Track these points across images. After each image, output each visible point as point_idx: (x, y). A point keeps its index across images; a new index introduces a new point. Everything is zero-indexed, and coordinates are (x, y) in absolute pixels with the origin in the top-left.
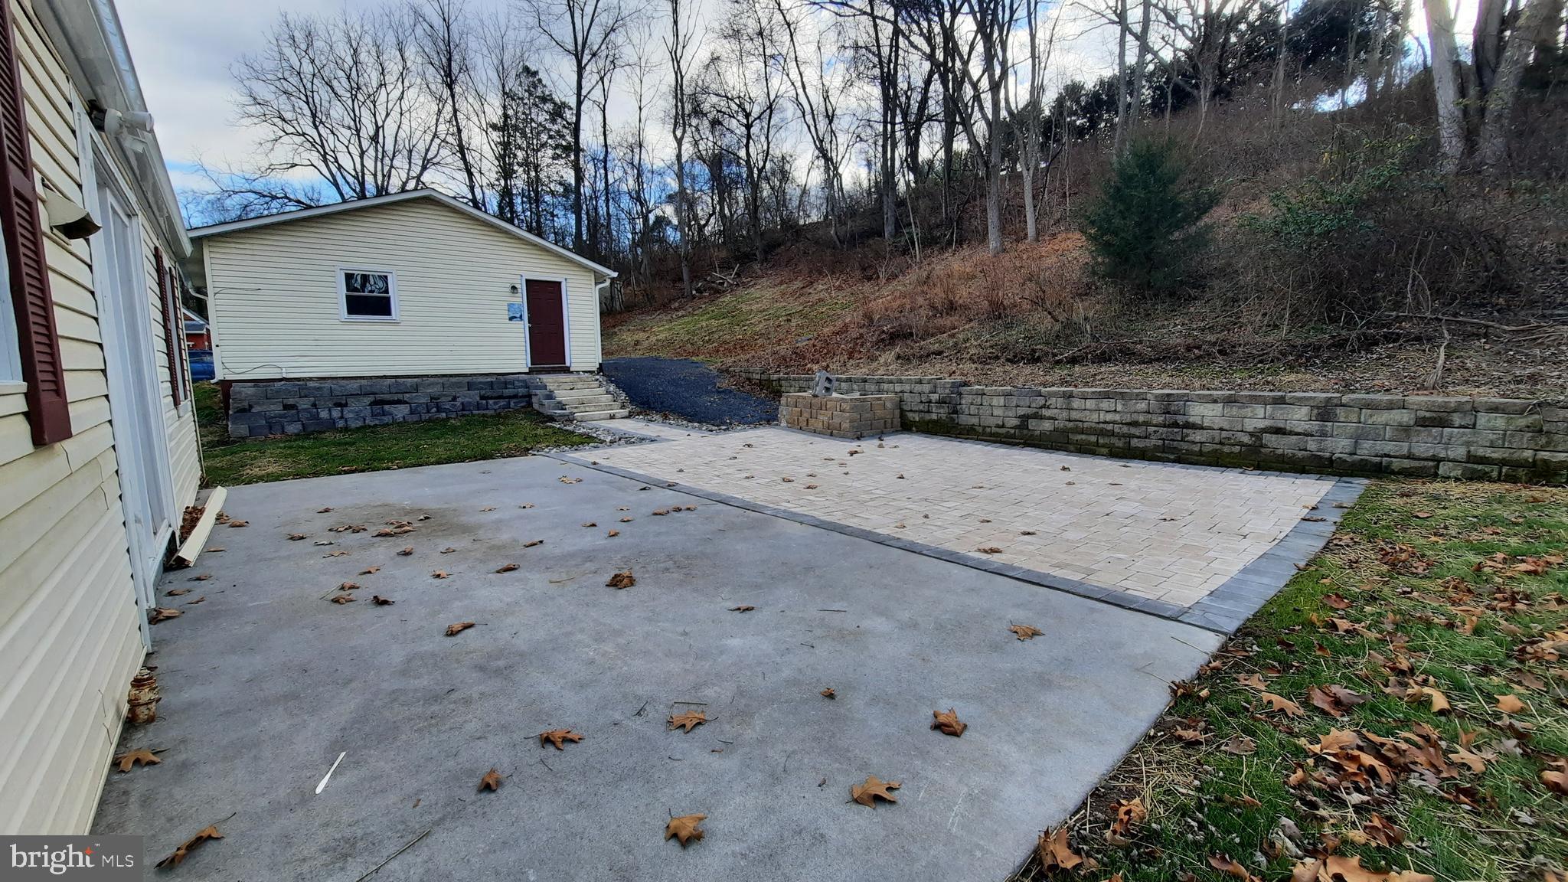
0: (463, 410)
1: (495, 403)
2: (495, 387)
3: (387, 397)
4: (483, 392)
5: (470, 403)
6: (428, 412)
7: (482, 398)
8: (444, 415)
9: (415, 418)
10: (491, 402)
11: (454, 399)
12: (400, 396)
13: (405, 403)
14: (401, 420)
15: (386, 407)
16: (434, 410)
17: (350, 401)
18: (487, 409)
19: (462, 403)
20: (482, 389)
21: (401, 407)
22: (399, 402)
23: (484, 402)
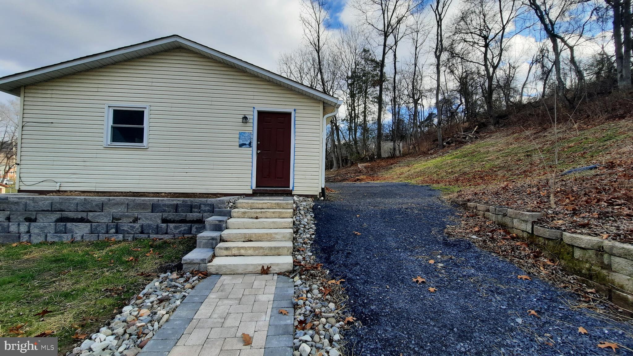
0: (142, 232)
1: (176, 228)
2: (180, 209)
3: (71, 215)
4: (165, 215)
5: (149, 226)
6: (107, 232)
7: (164, 221)
8: (121, 236)
9: (93, 238)
10: (172, 225)
11: (136, 220)
12: (84, 215)
13: (88, 221)
14: (79, 239)
15: (69, 225)
16: (113, 230)
17: (40, 216)
18: (166, 233)
19: (142, 226)
20: (165, 211)
21: (82, 225)
22: (82, 220)
23: (164, 225)
